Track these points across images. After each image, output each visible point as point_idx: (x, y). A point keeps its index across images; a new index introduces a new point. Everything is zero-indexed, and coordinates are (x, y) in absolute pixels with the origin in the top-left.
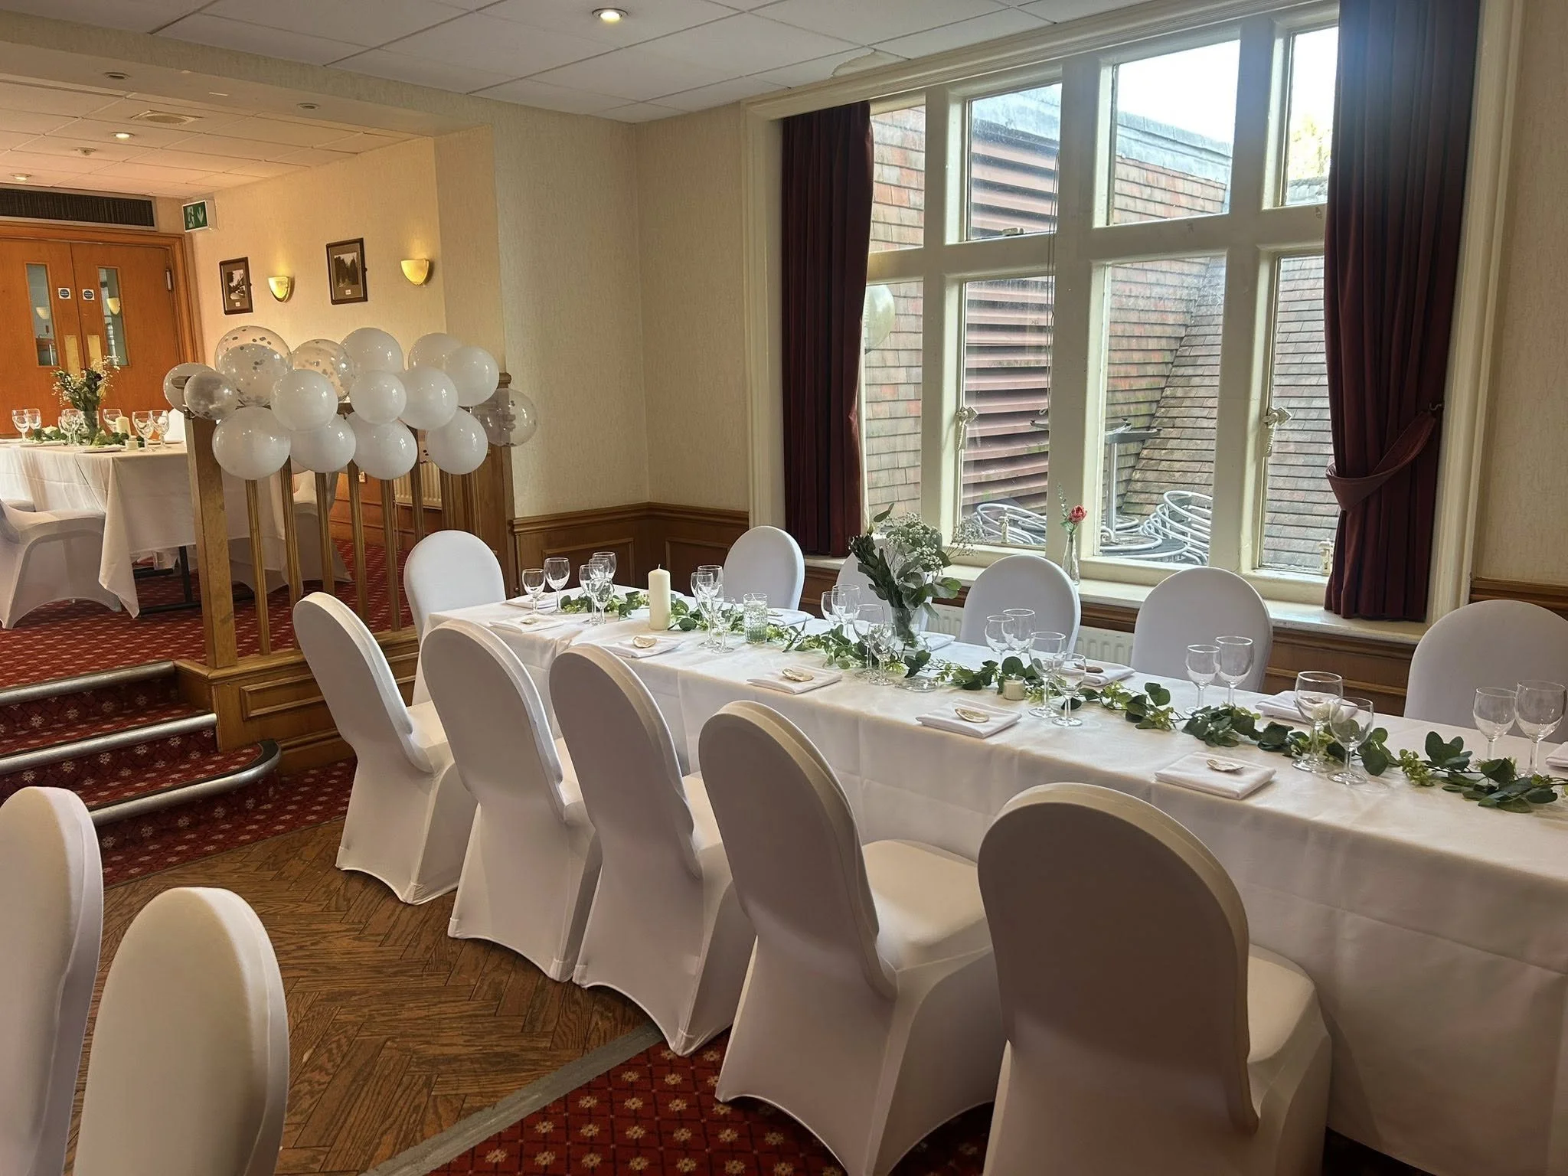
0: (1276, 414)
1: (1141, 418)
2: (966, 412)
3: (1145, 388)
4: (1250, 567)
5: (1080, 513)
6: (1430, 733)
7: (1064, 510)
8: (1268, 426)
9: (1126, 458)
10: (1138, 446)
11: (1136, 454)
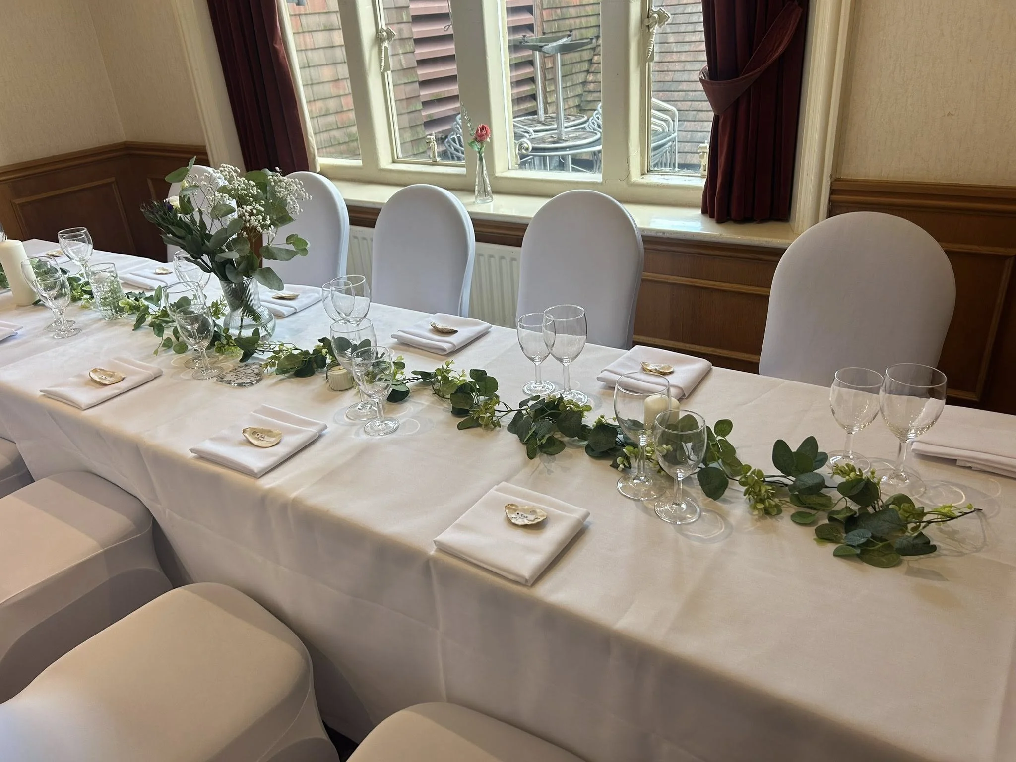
0: (656, 15)
1: (591, 29)
2: (385, 33)
3: (592, 2)
4: (639, 173)
5: (484, 132)
6: (778, 440)
7: (470, 129)
8: (649, 29)
9: (582, 63)
10: (590, 53)
11: (589, 60)
